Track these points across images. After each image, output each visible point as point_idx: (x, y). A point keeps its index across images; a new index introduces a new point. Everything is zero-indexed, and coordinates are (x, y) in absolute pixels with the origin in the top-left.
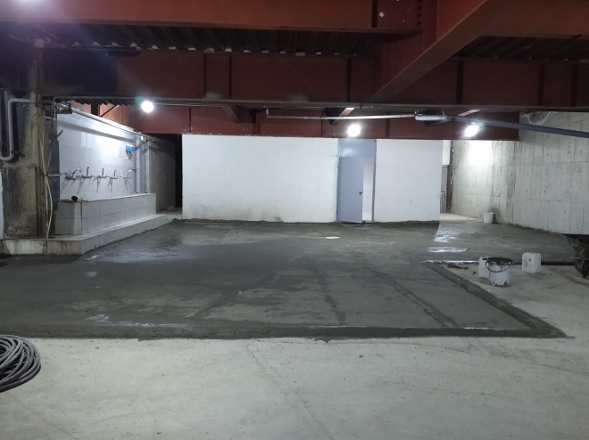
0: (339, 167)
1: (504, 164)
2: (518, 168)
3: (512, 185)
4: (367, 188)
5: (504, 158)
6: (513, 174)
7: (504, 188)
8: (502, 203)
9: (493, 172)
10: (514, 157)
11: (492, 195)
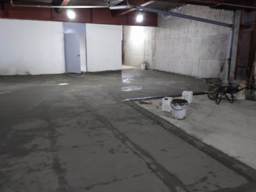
0: (64, 40)
1: (150, 39)
2: (157, 41)
3: (154, 50)
4: (82, 52)
5: (150, 36)
6: (155, 44)
7: (151, 52)
8: (149, 59)
9: (145, 43)
10: (155, 36)
11: (145, 55)
